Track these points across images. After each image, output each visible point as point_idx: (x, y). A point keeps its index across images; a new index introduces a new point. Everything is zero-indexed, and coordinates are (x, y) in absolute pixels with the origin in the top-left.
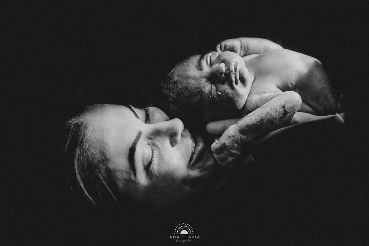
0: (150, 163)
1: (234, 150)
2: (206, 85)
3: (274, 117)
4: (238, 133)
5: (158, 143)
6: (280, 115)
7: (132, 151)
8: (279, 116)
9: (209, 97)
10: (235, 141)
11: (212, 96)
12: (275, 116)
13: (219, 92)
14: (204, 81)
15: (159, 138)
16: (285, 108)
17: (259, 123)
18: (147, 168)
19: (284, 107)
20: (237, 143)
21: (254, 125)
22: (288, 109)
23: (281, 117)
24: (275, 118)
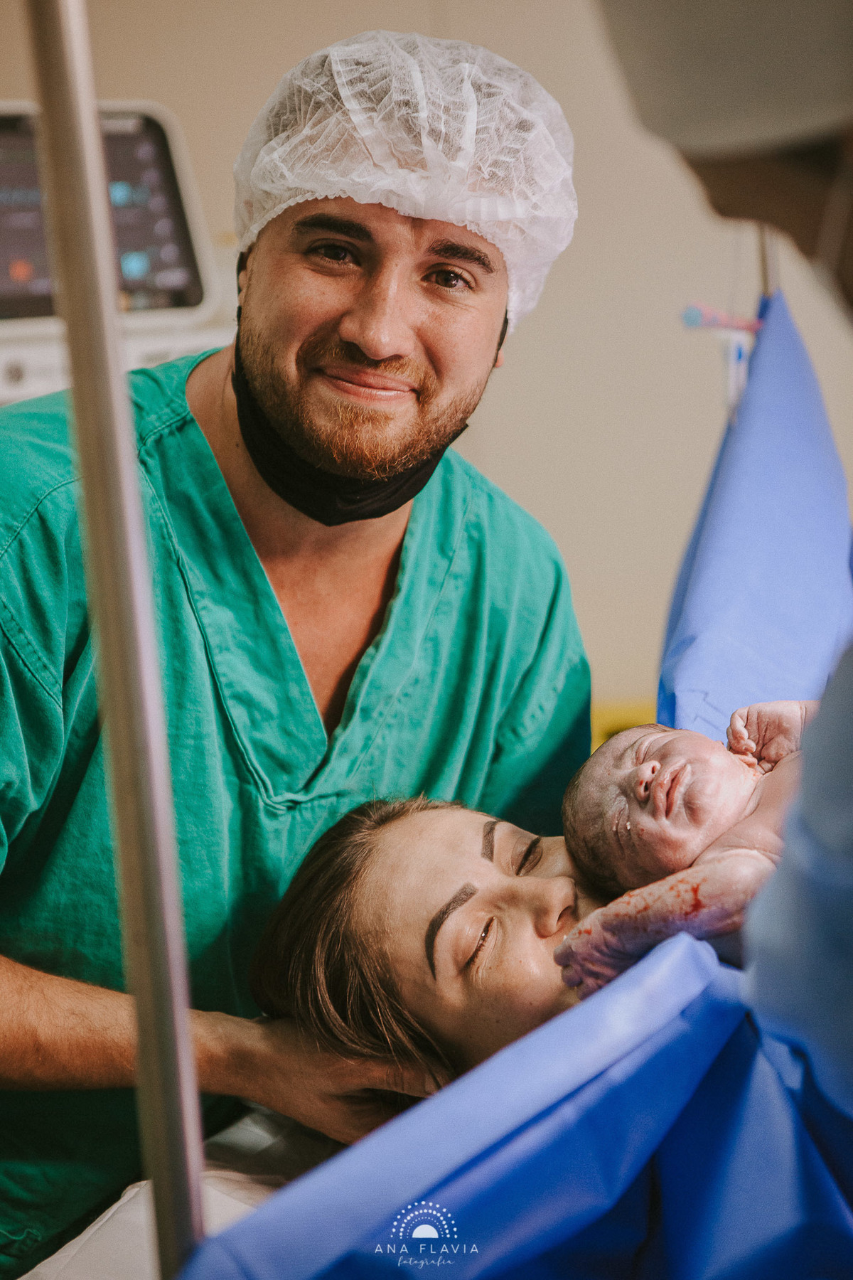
0: (472, 960)
1: (593, 965)
2: (614, 802)
3: (670, 908)
4: (600, 928)
5: (508, 922)
6: (684, 907)
7: (435, 925)
8: (681, 908)
9: (612, 828)
10: (591, 944)
11: (617, 828)
12: (672, 906)
13: (628, 824)
14: (614, 790)
15: (513, 912)
16: (699, 895)
17: (639, 916)
18: (466, 966)
19: (695, 890)
20: (597, 948)
21: (630, 917)
22: (705, 897)
23: (687, 914)
24: (671, 912)
